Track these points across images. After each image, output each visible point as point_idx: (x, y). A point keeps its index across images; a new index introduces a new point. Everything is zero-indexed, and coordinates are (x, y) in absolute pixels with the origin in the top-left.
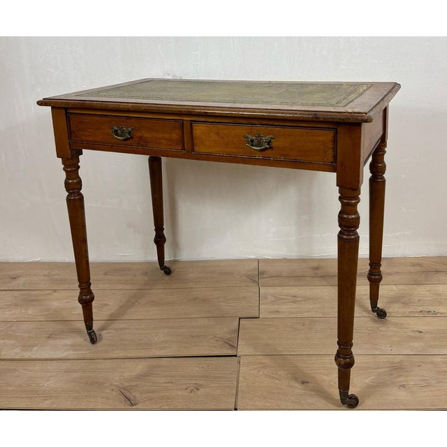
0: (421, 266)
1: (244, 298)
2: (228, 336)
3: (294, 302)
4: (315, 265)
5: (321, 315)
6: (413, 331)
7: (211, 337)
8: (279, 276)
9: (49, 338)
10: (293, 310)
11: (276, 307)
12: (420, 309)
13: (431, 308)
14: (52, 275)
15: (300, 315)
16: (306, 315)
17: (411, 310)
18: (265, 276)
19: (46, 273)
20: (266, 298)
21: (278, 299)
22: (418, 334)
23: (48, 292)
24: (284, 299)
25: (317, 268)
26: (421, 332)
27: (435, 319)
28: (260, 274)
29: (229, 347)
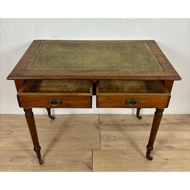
0: (166, 120)
1: (94, 137)
2: (88, 161)
3: (115, 140)
4: (123, 118)
5: (126, 149)
6: (164, 159)
7: (81, 161)
8: (108, 125)
9: (11, 161)
10: (114, 145)
11: (108, 143)
12: (166, 145)
13: (171, 145)
14: (10, 122)
15: (118, 148)
16: (120, 148)
17: (162, 146)
18: (102, 124)
19: (7, 121)
20: (103, 138)
21: (108, 139)
22: (166, 160)
23: (9, 132)
24: (110, 138)
25: (124, 120)
26: (167, 160)
27: (173, 151)
28: (100, 123)
29: (89, 168)
